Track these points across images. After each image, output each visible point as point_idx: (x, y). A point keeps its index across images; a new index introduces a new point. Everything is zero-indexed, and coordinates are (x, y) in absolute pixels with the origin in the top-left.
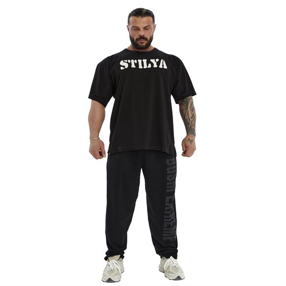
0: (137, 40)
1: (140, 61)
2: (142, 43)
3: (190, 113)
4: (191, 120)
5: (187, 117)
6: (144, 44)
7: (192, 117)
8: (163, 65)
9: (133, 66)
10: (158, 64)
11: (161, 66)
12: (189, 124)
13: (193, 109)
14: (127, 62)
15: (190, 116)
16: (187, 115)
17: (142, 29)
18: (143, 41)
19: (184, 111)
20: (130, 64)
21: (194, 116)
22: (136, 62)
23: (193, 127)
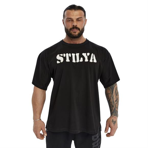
0: (71, 29)
1: (73, 55)
2: (75, 32)
3: (114, 97)
4: (115, 103)
5: (112, 100)
6: (77, 33)
7: (116, 101)
8: (93, 59)
9: (68, 60)
10: (89, 58)
11: (91, 61)
12: (113, 107)
13: (117, 94)
14: (63, 56)
15: (115, 100)
16: (112, 99)
17: (75, 20)
18: (76, 31)
19: (110, 95)
20: (65, 58)
21: (117, 100)
22: (70, 56)
23: (117, 109)
